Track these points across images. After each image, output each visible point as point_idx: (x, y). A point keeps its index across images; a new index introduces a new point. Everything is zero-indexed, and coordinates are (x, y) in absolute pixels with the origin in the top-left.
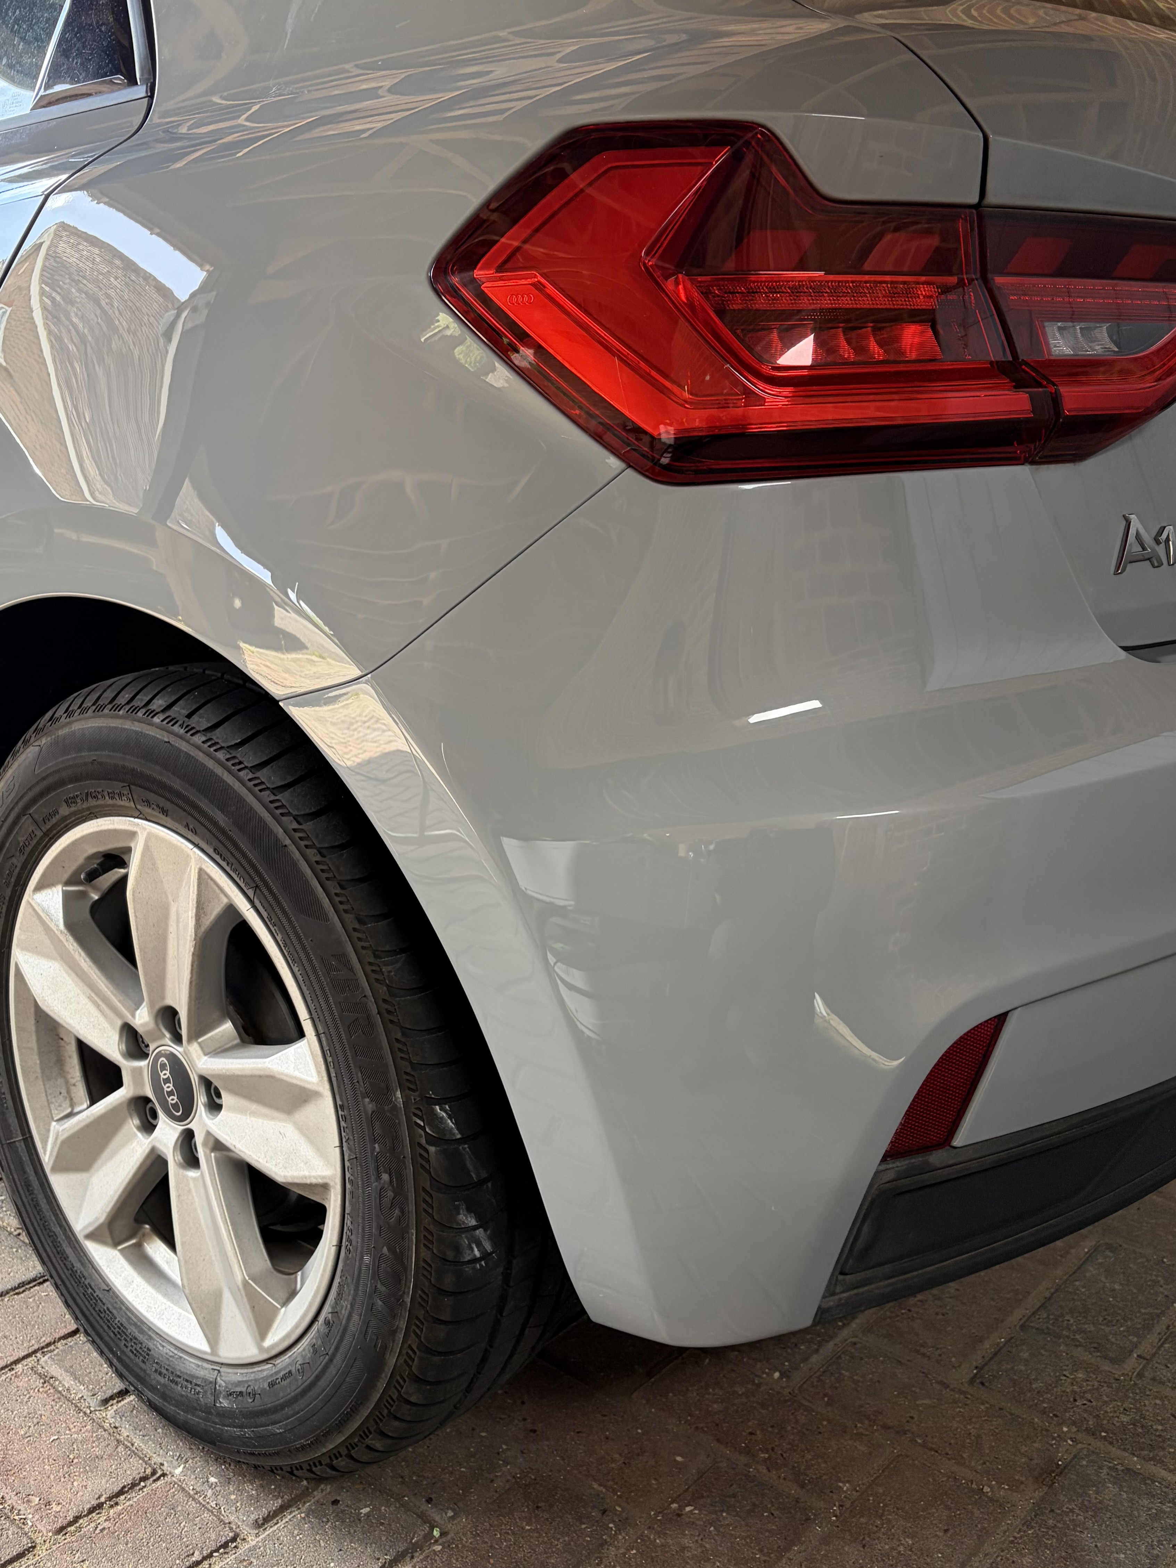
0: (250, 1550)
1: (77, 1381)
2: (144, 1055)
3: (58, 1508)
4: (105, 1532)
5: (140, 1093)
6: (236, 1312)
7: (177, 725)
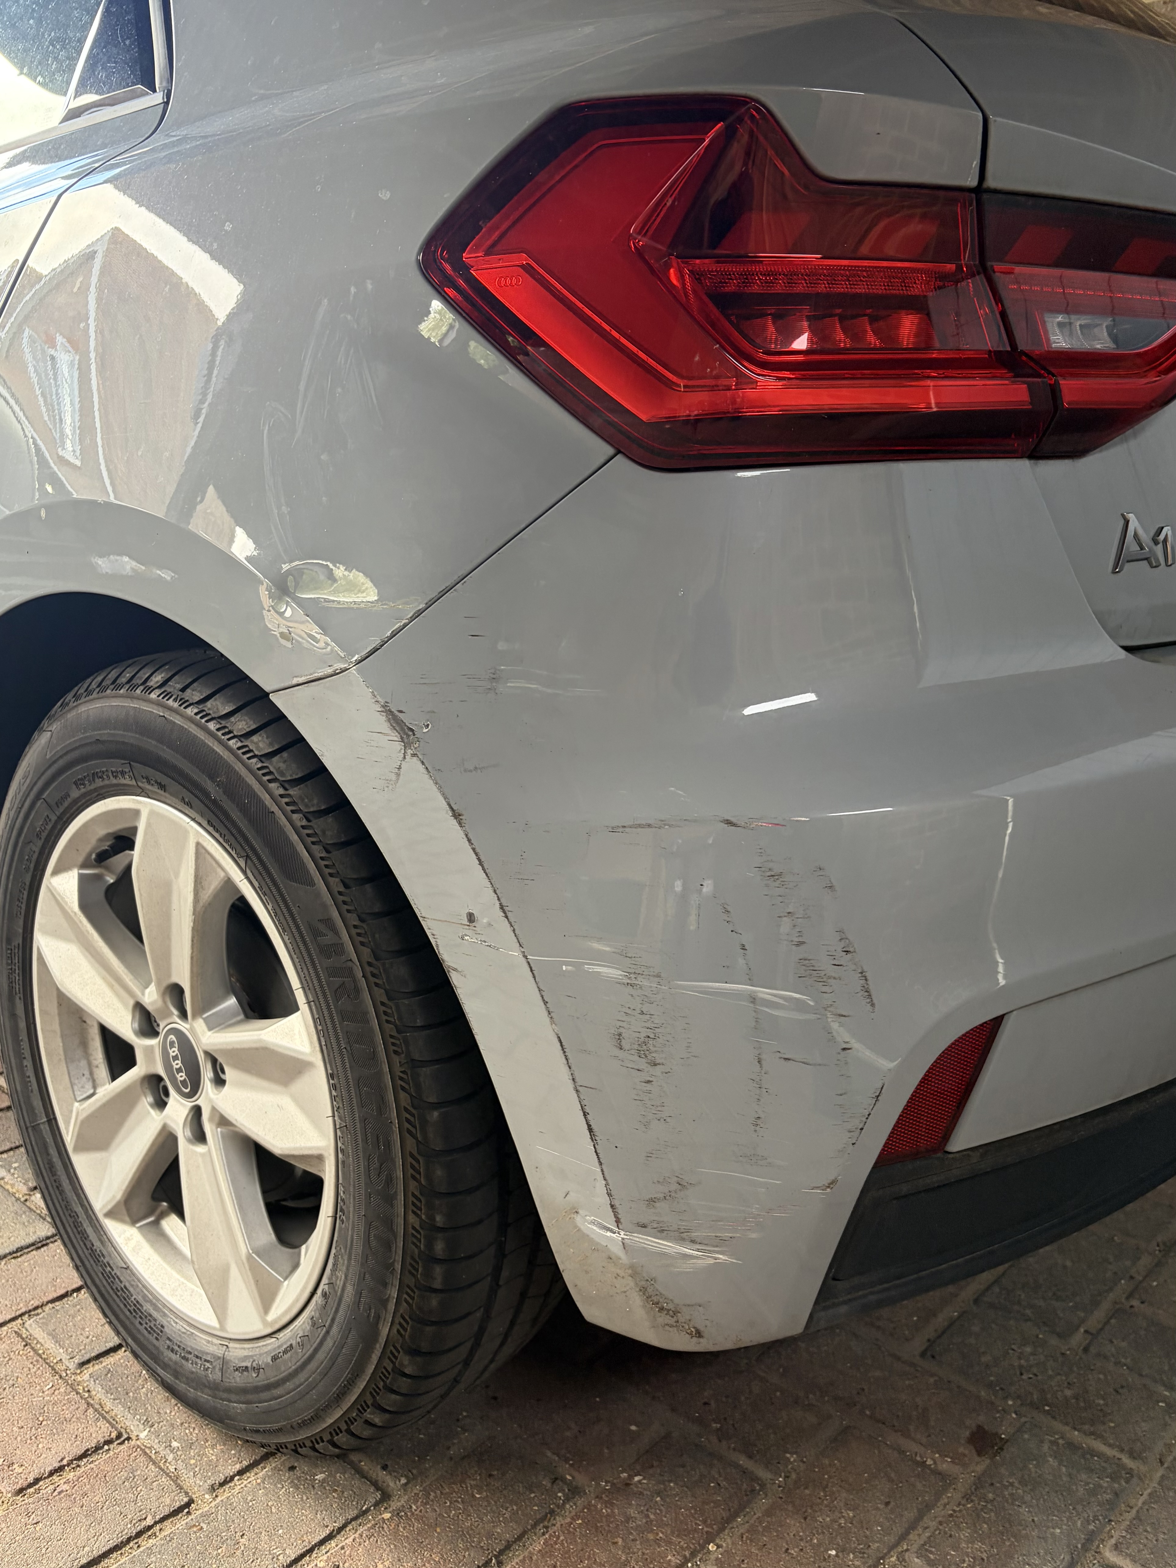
0: (202, 1515)
1: (57, 1345)
2: (156, 1034)
3: (20, 1470)
4: (62, 1495)
5: (152, 1071)
6: (242, 1286)
7: (171, 700)
